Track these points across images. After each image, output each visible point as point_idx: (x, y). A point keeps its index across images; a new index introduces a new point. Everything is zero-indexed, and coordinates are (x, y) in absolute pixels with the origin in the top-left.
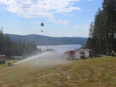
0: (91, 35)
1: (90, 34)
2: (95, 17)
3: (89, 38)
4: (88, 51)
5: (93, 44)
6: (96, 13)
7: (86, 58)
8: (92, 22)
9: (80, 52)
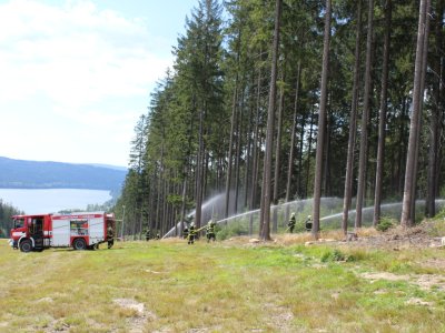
0: (138, 159)
1: (132, 156)
2: (152, 98)
3: (131, 170)
4: (101, 220)
5: (140, 190)
6: (156, 86)
7: (90, 243)
8: (143, 116)
9: (71, 223)
